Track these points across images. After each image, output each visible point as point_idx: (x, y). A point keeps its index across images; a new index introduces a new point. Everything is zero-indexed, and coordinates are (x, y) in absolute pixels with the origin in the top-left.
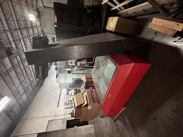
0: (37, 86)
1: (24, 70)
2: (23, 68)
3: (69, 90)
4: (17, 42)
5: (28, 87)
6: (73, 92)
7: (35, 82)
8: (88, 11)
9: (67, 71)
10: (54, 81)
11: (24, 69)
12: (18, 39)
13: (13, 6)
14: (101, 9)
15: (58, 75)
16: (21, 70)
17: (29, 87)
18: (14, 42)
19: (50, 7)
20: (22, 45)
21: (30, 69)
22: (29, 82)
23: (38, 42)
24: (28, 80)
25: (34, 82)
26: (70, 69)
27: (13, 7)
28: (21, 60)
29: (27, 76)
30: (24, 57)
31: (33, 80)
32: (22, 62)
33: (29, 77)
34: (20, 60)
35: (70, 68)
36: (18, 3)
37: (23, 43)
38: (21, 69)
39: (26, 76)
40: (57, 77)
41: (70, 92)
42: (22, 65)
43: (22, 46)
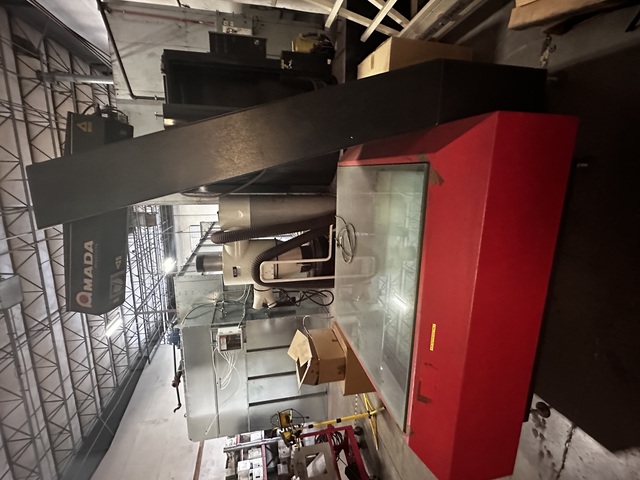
0: (80, 454)
1: (31, 374)
2: (29, 365)
3: (238, 452)
4: (22, 256)
5: (38, 466)
6: (260, 461)
7: (77, 434)
8: (283, 66)
9: (221, 337)
10: (166, 420)
11: (34, 368)
12: (31, 241)
13: (32, 137)
14: (329, 61)
15: (180, 373)
16: (20, 374)
17: (44, 464)
18: (11, 256)
19: (153, 98)
20: (40, 264)
21: (59, 368)
22: (45, 434)
23: (90, 130)
24: (42, 425)
25: (70, 432)
26: (236, 330)
27: (30, 141)
28: (27, 330)
29: (43, 402)
30: (41, 315)
31: (69, 424)
32: (28, 337)
33: (50, 407)
34: (21, 330)
35: (237, 325)
36: (50, 127)
37: (44, 256)
38: (18, 366)
39: (38, 403)
40: (176, 384)
41: (243, 466)
42: (26, 351)
43: (40, 268)
